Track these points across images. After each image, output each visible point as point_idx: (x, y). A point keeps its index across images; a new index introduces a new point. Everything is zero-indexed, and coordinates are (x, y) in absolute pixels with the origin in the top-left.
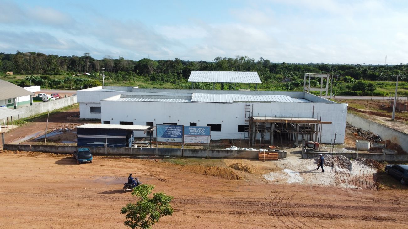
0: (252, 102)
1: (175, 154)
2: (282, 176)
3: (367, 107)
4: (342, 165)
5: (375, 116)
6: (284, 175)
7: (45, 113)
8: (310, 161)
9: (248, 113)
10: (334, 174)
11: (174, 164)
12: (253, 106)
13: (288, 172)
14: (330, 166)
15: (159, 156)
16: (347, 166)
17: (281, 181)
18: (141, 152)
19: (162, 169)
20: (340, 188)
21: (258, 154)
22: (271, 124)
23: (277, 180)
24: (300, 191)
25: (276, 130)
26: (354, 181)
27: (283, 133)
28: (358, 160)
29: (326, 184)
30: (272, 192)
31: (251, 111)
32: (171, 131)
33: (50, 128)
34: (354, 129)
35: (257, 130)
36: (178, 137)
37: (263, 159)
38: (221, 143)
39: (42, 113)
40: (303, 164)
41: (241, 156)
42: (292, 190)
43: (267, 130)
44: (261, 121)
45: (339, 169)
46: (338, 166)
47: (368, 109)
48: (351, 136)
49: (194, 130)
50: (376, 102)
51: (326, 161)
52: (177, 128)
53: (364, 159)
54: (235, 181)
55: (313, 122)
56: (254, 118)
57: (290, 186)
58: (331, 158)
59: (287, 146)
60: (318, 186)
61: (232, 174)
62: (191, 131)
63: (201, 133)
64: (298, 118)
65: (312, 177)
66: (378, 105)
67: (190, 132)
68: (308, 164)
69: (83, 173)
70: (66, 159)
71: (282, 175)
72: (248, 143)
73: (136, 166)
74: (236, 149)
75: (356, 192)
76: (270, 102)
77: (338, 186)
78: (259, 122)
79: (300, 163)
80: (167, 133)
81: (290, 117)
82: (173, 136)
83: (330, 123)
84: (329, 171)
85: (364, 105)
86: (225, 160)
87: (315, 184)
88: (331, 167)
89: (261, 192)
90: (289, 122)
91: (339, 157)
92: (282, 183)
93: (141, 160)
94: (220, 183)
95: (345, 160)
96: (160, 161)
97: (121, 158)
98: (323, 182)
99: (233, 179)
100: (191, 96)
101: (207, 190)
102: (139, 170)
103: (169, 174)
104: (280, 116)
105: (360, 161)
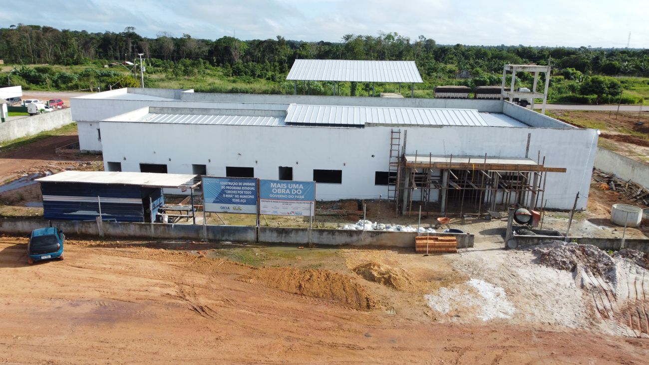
0: (404, 125)
1: (242, 237)
2: (468, 300)
3: (610, 126)
4: (594, 268)
5: (629, 144)
6: (472, 295)
7: (22, 138)
8: (523, 257)
9: (394, 147)
10: (580, 292)
11: (236, 264)
12: (405, 135)
13: (478, 286)
14: (567, 269)
15: (210, 240)
16: (604, 270)
17: (466, 313)
18: (173, 234)
19: (208, 277)
20: (599, 334)
21: (414, 240)
22: (442, 171)
23: (456, 310)
24: (511, 347)
25: (451, 184)
26: (628, 313)
27: (465, 190)
28: (625, 255)
29: (566, 323)
30: (446, 349)
31: (402, 144)
32: (234, 190)
33: (16, 173)
34: (599, 176)
35: (414, 183)
36: (248, 202)
37: (424, 249)
38: (341, 209)
39: (15, 140)
40: (510, 264)
41: (378, 243)
42: (492, 343)
43: (434, 182)
44: (423, 166)
45: (590, 279)
46: (587, 272)
47: (612, 131)
48: (596, 191)
49: (281, 189)
50: (625, 116)
51: (559, 259)
52: (245, 184)
53: (639, 254)
54: (363, 313)
55: (528, 168)
56: (409, 159)
57: (487, 330)
58: (569, 250)
59: (474, 216)
60: (548, 329)
61: (357, 293)
62: (275, 191)
63: (297, 194)
64: (499, 158)
65: (533, 303)
66: (628, 121)
67: (273, 194)
68: (519, 264)
69: (32, 291)
70: (14, 250)
71: (467, 297)
72: (394, 209)
73: (154, 268)
74: (369, 226)
75: (639, 349)
76: (441, 126)
77: (594, 329)
78: (417, 168)
79: (503, 261)
80: (226, 194)
81: (480, 157)
82: (238, 200)
83: (564, 170)
84: (568, 285)
85: (605, 122)
86: (346, 251)
87: (543, 323)
88: (571, 274)
89: (420, 350)
90: (479, 168)
91: (586, 249)
92: (467, 319)
93: (169, 251)
94: (327, 320)
95: (600, 256)
96: (208, 254)
97: (129, 246)
98: (559, 318)
99: (359, 307)
100: (285, 111)
101: (296, 344)
102: (158, 281)
103: (220, 293)
104: (461, 154)
105: (631, 258)
